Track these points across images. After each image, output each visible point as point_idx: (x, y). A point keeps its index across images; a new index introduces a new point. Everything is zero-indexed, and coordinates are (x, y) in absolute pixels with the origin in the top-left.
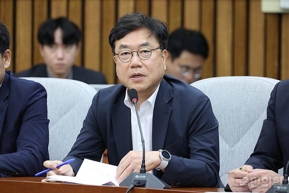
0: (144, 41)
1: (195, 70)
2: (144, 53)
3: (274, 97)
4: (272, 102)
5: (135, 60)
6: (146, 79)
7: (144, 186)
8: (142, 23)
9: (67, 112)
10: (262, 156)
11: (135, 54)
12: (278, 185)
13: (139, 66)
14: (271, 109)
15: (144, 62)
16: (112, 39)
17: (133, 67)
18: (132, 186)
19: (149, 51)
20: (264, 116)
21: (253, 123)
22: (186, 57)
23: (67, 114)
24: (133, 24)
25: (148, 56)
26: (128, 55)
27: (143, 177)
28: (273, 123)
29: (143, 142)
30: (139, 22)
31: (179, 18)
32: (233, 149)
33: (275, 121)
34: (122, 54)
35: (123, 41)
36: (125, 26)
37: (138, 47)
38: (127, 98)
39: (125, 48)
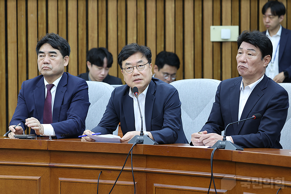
0: (140, 60)
1: (172, 75)
2: (140, 67)
3: (219, 89)
4: (218, 93)
5: (136, 71)
6: (143, 81)
7: (142, 143)
8: (137, 49)
9: (97, 101)
10: (212, 124)
11: (135, 68)
12: (220, 141)
13: (138, 75)
14: (218, 96)
15: (140, 72)
16: (120, 60)
17: (134, 76)
18: (135, 143)
19: (143, 65)
20: (213, 100)
21: (206, 105)
22: (166, 68)
23: (97, 102)
24: (132, 50)
25: (142, 68)
26: (130, 68)
27: (142, 138)
28: (219, 105)
29: (142, 117)
30: (135, 49)
31: (163, 46)
32: (194, 121)
33: (220, 104)
34: (127, 69)
35: (127, 61)
36: (127, 52)
37: (136, 63)
38: (130, 92)
39: (129, 65)
